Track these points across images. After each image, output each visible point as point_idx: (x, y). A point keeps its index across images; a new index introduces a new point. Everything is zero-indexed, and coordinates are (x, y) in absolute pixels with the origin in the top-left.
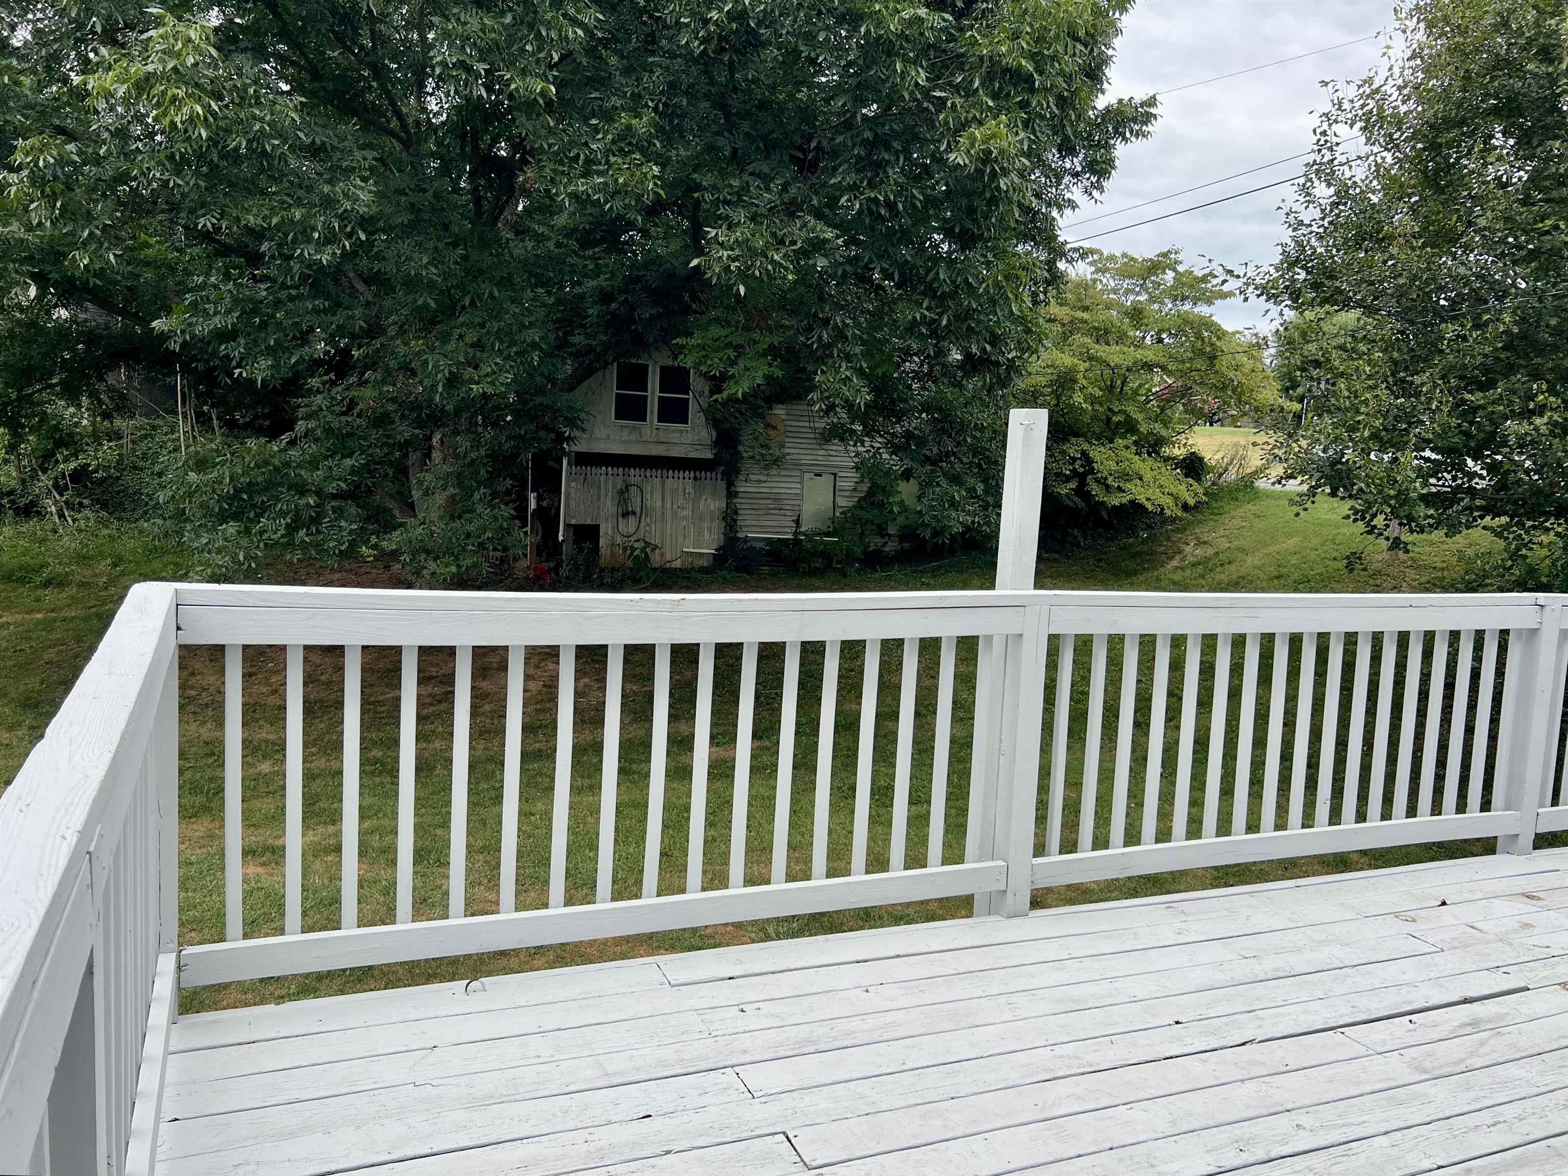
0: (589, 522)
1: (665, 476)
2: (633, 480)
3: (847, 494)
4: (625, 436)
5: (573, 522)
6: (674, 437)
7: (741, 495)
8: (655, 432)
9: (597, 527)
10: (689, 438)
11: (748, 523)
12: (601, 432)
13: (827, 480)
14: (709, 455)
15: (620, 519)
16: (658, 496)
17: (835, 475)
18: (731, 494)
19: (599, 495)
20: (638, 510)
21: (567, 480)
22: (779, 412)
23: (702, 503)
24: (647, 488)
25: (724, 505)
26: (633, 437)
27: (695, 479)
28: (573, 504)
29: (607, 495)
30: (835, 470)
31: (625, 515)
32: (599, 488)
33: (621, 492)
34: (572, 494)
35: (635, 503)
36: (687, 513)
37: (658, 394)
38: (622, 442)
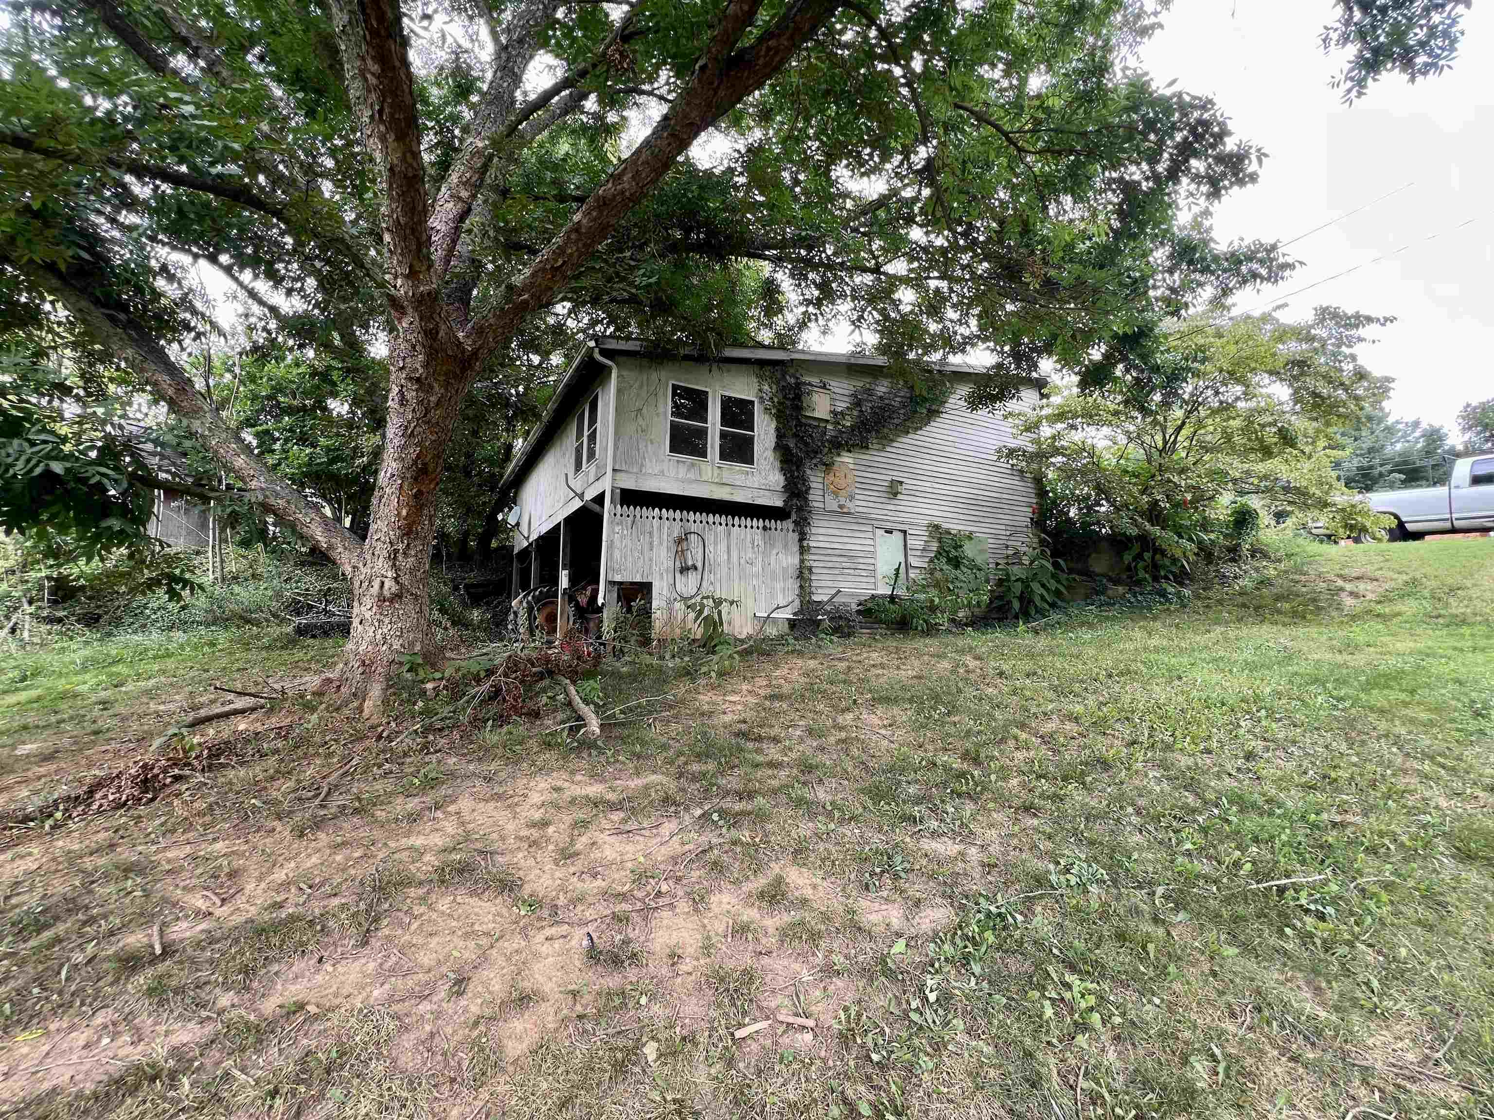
0: (638, 579)
1: (730, 523)
2: (693, 527)
3: (918, 553)
4: (682, 471)
5: (618, 578)
6: (739, 480)
7: (813, 551)
8: (716, 471)
9: (649, 585)
10: (755, 480)
11: (823, 584)
12: (651, 467)
13: (897, 537)
14: (779, 503)
15: (678, 575)
16: (722, 547)
17: (905, 532)
18: (803, 550)
19: (651, 543)
20: (699, 565)
21: (611, 523)
22: (847, 460)
23: (773, 557)
24: (709, 538)
25: (797, 561)
26: (691, 476)
27: (765, 528)
28: (617, 554)
29: (661, 544)
30: (903, 527)
31: (684, 570)
32: (651, 534)
33: (679, 541)
34: (617, 543)
35: (694, 555)
36: (757, 568)
37: (718, 426)
38: (677, 479)
